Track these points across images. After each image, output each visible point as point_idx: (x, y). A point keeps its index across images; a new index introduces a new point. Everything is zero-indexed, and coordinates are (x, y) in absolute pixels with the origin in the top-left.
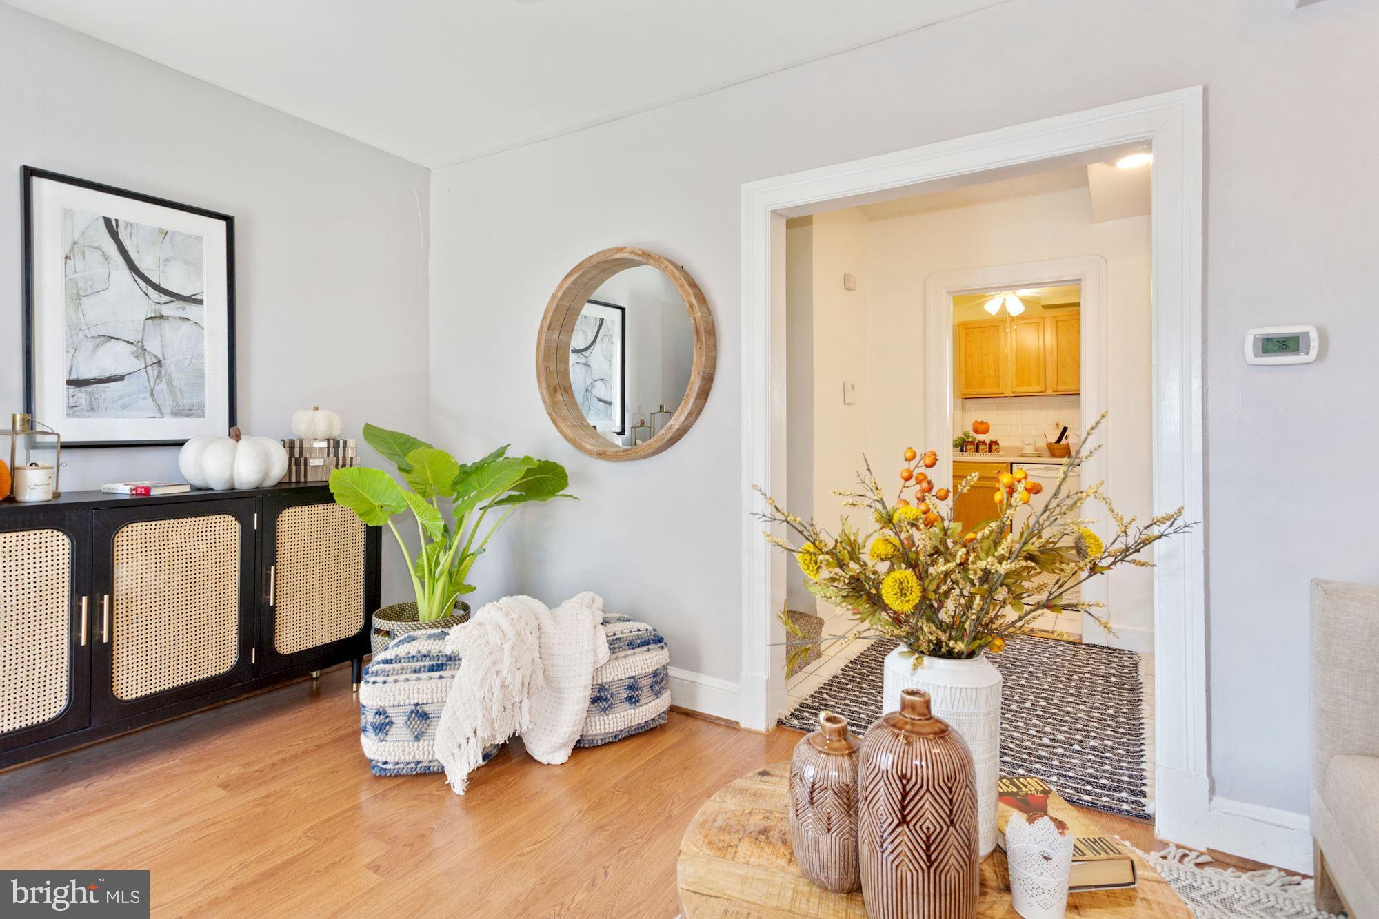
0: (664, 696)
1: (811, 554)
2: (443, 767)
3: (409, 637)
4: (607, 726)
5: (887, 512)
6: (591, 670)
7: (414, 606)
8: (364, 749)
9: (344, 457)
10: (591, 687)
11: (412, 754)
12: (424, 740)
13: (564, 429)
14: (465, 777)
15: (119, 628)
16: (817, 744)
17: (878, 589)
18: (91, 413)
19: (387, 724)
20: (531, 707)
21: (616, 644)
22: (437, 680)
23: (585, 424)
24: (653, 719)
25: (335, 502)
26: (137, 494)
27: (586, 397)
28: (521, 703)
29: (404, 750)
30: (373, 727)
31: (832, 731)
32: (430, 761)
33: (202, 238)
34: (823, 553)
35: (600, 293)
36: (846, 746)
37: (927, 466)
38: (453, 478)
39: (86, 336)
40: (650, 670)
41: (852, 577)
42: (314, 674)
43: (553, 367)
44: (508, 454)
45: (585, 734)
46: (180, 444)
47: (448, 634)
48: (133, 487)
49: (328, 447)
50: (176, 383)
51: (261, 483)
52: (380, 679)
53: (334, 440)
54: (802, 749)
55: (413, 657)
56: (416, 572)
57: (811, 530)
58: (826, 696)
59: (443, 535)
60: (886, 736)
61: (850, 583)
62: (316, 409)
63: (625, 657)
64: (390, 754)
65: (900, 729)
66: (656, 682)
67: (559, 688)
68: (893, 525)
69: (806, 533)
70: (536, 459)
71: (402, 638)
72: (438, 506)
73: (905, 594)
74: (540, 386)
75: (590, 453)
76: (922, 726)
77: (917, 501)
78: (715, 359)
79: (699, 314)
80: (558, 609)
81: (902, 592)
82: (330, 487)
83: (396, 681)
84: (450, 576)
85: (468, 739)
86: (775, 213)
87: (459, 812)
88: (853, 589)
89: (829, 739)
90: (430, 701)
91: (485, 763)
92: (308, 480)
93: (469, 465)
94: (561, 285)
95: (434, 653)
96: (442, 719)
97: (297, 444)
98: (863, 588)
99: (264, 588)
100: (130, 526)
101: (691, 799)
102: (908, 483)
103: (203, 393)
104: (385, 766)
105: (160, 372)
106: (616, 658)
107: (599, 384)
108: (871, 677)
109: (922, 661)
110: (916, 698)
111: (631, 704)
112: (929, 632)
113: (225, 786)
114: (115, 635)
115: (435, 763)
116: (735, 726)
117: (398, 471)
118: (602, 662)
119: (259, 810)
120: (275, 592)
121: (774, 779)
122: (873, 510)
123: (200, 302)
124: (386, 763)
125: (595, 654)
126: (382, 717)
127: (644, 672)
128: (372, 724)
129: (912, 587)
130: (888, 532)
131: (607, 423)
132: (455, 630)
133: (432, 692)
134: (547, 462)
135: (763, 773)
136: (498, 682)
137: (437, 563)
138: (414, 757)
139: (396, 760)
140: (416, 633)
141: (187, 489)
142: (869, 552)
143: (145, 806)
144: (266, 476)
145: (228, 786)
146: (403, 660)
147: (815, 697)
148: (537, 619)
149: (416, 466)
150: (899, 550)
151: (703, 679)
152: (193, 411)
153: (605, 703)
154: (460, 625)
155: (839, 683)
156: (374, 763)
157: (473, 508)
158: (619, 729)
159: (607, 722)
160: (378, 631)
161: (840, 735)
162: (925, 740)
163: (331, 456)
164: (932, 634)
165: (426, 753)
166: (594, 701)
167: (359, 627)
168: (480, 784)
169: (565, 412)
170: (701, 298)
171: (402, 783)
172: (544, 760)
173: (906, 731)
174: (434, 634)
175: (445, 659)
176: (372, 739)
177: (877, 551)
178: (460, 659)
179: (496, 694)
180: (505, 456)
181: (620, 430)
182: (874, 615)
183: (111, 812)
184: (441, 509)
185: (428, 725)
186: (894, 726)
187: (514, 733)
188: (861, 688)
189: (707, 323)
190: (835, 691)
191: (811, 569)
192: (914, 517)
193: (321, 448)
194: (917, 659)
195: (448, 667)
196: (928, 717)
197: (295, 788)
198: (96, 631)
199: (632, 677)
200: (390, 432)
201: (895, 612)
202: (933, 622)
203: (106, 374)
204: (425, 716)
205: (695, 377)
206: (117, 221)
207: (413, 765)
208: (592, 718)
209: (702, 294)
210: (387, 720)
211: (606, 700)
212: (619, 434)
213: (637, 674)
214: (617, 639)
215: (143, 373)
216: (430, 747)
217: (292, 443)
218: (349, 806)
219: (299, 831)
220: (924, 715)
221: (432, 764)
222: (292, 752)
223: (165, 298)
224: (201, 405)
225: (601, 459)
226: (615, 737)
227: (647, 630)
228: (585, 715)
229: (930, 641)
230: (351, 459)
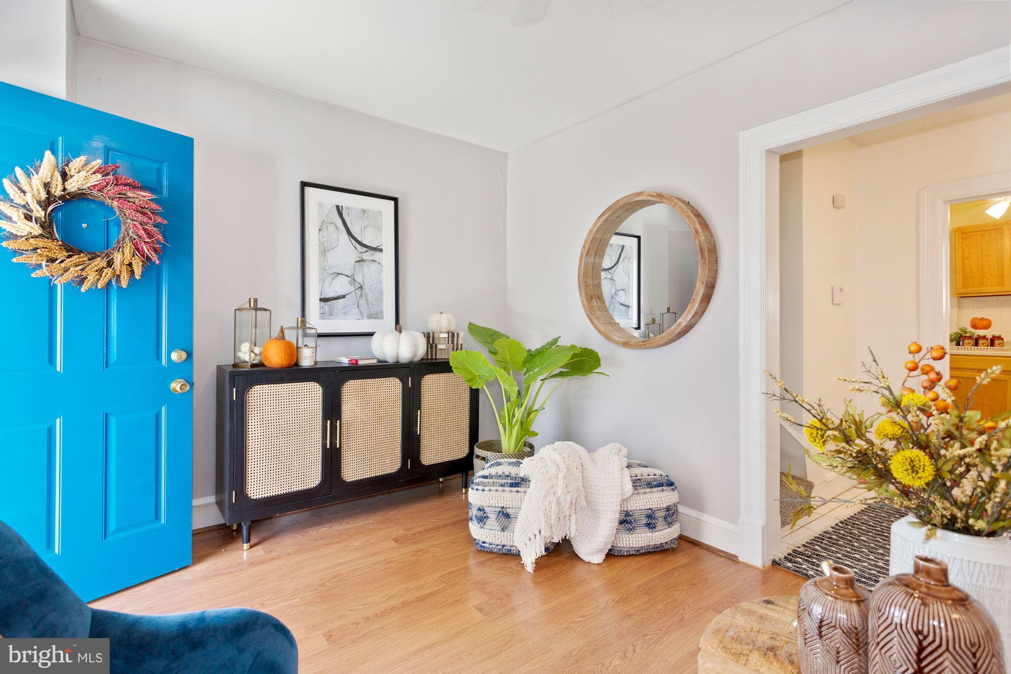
0: (674, 526)
1: (818, 429)
2: (519, 551)
3: (497, 462)
4: (631, 542)
5: (894, 398)
6: (619, 500)
7: (499, 442)
8: (471, 532)
9: (457, 343)
10: (619, 512)
11: (500, 539)
12: (508, 532)
13: (598, 326)
14: (534, 561)
15: (343, 440)
16: (824, 587)
17: (884, 463)
18: (330, 317)
19: (485, 517)
20: (577, 520)
21: (637, 483)
22: (515, 493)
23: (613, 322)
24: (666, 543)
25: (453, 372)
26: (352, 364)
27: (611, 303)
28: (570, 516)
29: (495, 536)
30: (476, 518)
31: (838, 580)
32: (511, 546)
33: (382, 212)
34: (830, 429)
35: (624, 227)
36: (854, 595)
37: (934, 359)
38: (523, 359)
39: (328, 273)
40: (664, 505)
41: (859, 452)
42: (441, 480)
43: (590, 282)
44: (559, 343)
45: (615, 545)
46: (371, 334)
47: (522, 463)
48: (350, 359)
49: (448, 337)
50: (369, 299)
51: (413, 359)
52: (480, 488)
53: (451, 332)
54: (808, 589)
55: (500, 476)
56: (500, 420)
57: (818, 409)
58: (817, 547)
59: (517, 397)
60: (899, 594)
61: (857, 457)
62: (441, 313)
63: (644, 493)
64: (487, 537)
65: (914, 589)
66: (669, 515)
67: (597, 510)
68: (901, 409)
69: (813, 412)
70: (578, 347)
71: (493, 462)
72: (514, 377)
73: (917, 471)
74: (581, 295)
75: (617, 343)
76: (939, 591)
77: (923, 390)
78: (716, 272)
79: (703, 237)
80: (595, 453)
81: (914, 469)
82: (450, 363)
83: (490, 490)
84: (522, 424)
85: (535, 535)
86: (770, 152)
87: (530, 584)
88: (860, 461)
89: (836, 585)
90: (511, 506)
91: (546, 554)
92: (437, 358)
93: (533, 350)
94: (595, 224)
95: (513, 475)
96: (519, 520)
97: (431, 335)
98: (870, 462)
99: (414, 423)
100: (349, 382)
101: (700, 609)
102: (913, 373)
103: (383, 305)
104: (483, 545)
105: (362, 293)
106: (638, 494)
107: (621, 293)
108: (862, 538)
109: (935, 532)
110: (932, 565)
111: (649, 528)
112: (941, 507)
113: (396, 540)
114: (342, 444)
115: (515, 548)
116: (734, 559)
117: (489, 353)
118: (628, 495)
119: (414, 558)
120: (420, 426)
121: (778, 608)
122: (880, 395)
123: (381, 250)
124: (484, 542)
125: (622, 488)
126: (482, 512)
127: (659, 506)
128: (476, 516)
129: (924, 465)
130: (896, 416)
131: (627, 321)
132: (526, 461)
133: (512, 501)
134: (586, 349)
135: (768, 602)
136: (555, 500)
137: (514, 416)
138: (501, 542)
139: (490, 542)
140: (501, 460)
141: (375, 361)
142: (875, 431)
143: (356, 544)
144: (415, 355)
145: (398, 540)
146: (494, 477)
147: (807, 547)
148: (580, 459)
149: (500, 351)
150: (908, 432)
151: (706, 518)
152: (376, 315)
153: (629, 525)
154: (530, 458)
155: (830, 538)
156: (477, 541)
157: (537, 379)
158: (640, 546)
159: (631, 539)
160: (478, 457)
161: (847, 584)
162: (943, 605)
163: (450, 342)
164: (945, 510)
165: (509, 540)
166: (622, 522)
167: (466, 453)
168: (542, 568)
169: (599, 313)
170: (705, 225)
171: (494, 558)
172: (586, 559)
173: (920, 592)
174: (513, 462)
175: (520, 480)
176: (476, 526)
177: (883, 431)
178: (529, 481)
179: (553, 507)
180: (557, 344)
181: (637, 326)
182: (881, 487)
183: (341, 545)
184: (515, 378)
185: (510, 522)
186: (907, 586)
187: (565, 537)
188: (853, 546)
189: (709, 243)
190: (826, 544)
191: (817, 441)
192: (922, 404)
193: (444, 338)
194: (929, 530)
195: (522, 485)
196: (946, 584)
197: (433, 548)
198: (334, 441)
199: (650, 509)
200: (484, 327)
201: (904, 486)
202: (946, 499)
203: (337, 295)
204: (507, 516)
205: (700, 286)
206: (342, 206)
207: (500, 547)
208: (620, 535)
209: (705, 221)
210: (485, 515)
211: (631, 523)
212: (636, 329)
213: (654, 507)
214: (638, 479)
215: (354, 293)
216: (511, 538)
217: (428, 334)
218: (463, 566)
219: (436, 576)
220: (941, 581)
221: (512, 548)
222: (431, 526)
223: (365, 249)
224: (382, 312)
225: (626, 347)
226: (637, 551)
227: (661, 475)
228: (615, 531)
229: (943, 516)
230: (461, 345)
